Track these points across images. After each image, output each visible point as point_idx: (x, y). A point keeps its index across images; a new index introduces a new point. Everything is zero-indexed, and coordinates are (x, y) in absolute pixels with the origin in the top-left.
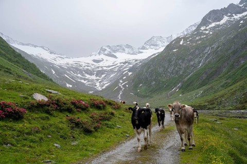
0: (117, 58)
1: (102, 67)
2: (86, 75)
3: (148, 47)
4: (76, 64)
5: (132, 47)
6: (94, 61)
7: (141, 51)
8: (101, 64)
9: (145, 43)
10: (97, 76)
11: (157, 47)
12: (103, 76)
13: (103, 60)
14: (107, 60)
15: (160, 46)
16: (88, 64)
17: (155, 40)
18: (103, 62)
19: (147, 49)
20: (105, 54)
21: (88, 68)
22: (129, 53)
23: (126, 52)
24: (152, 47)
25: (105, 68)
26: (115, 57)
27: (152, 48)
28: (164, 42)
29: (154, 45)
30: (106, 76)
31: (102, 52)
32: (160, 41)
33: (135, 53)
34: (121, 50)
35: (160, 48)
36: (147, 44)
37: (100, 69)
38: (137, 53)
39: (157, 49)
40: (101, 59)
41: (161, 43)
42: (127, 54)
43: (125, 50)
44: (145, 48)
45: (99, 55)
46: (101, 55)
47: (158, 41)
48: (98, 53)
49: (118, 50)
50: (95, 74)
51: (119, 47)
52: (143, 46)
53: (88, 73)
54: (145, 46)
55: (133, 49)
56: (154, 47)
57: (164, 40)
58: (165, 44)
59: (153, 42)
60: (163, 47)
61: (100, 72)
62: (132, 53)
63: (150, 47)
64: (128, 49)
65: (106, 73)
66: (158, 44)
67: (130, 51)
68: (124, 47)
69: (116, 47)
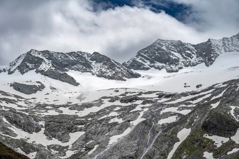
0: (77, 84)
1: (55, 107)
3: (147, 64)
5: (109, 60)
6: (17, 86)
7: (135, 71)
9: (139, 55)
10: (51, 132)
11: (174, 67)
12: (75, 137)
13: (42, 87)
14: (53, 89)
15: (181, 64)
17: (164, 48)
18: (45, 91)
19: (148, 69)
20: (42, 72)
21: (10, 105)
22: (101, 75)
23: (95, 70)
24: (158, 64)
26: (72, 82)
27: (159, 68)
28: (189, 55)
29: (164, 61)
30: (86, 138)
31: (30, 65)
32: (179, 52)
33: (120, 75)
34: (81, 66)
35: (181, 68)
36: (144, 57)
37: (53, 113)
38: (124, 76)
39: (172, 71)
40: (37, 84)
41: (183, 56)
42: (98, 76)
43: (91, 67)
44: (140, 66)
45: (23, 73)
46: (26, 72)
47: (172, 52)
48: (18, 67)
49: (70, 65)
50: (43, 129)
51: (75, 57)
52: (134, 61)
53: (20, 122)
54: (141, 61)
55: (113, 64)
56: (164, 65)
57: (189, 49)
58: (192, 60)
59: (158, 53)
60: (187, 66)
61: (57, 122)
62: (110, 74)
63: (152, 65)
64: (99, 65)
65: (80, 126)
66: (174, 58)
67: (104, 70)
68: (88, 59)
69: (67, 57)
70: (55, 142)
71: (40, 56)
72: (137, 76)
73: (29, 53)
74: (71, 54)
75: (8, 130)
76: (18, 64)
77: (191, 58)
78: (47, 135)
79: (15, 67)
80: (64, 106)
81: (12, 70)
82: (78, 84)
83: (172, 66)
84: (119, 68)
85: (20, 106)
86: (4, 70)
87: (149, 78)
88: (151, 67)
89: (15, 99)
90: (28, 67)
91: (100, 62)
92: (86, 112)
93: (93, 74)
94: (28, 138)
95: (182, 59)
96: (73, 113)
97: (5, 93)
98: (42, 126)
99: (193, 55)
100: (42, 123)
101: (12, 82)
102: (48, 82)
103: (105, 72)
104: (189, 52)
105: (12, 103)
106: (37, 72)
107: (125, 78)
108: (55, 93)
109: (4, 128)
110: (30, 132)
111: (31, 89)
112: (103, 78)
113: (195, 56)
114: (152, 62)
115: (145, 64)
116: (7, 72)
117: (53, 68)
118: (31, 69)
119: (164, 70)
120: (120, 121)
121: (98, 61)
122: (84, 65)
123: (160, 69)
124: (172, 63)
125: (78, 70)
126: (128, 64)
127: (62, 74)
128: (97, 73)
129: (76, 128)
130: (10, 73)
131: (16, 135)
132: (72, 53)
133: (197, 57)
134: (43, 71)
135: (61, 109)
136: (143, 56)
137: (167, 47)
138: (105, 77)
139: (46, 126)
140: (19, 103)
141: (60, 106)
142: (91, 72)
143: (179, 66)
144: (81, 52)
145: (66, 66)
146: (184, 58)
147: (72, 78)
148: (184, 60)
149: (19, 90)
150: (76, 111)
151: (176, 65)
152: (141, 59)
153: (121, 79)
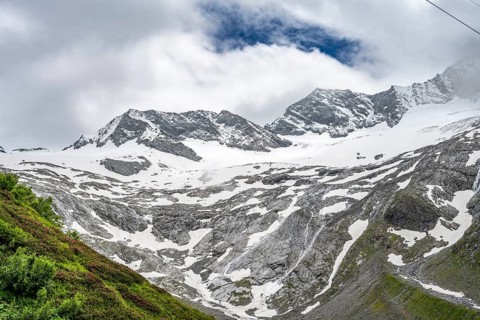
0: (199, 159)
1: (168, 193)
2: (108, 227)
3: (301, 126)
4: (40, 171)
5: (244, 121)
6: (110, 164)
7: (282, 138)
8: (144, 180)
9: (288, 112)
10: (162, 230)
11: (341, 130)
12: (197, 236)
13: (147, 164)
14: (163, 166)
15: (351, 125)
16: (92, 175)
17: (325, 101)
18: (151, 170)
19: (302, 133)
20: (146, 142)
21: (101, 192)
22: (234, 144)
23: (224, 138)
24: (317, 126)
25: (183, 199)
26: (191, 155)
27: (318, 132)
28: (363, 111)
29: (327, 121)
30: (214, 239)
31: (129, 133)
32: (347, 107)
33: (261, 143)
34: (203, 132)
35: (351, 131)
36: (297, 116)
37: (164, 202)
38: (268, 144)
39: (339, 136)
40: (140, 161)
41: (353, 113)
42: (229, 146)
43: (218, 133)
44: (291, 129)
45: (118, 145)
46: (123, 142)
47: (338, 107)
48: (111, 135)
49: (188, 130)
50: (150, 227)
51: (195, 119)
52: (281, 121)
53: (116, 216)
54: (291, 122)
55: (250, 128)
56: (327, 127)
57: (362, 102)
58: (368, 119)
59: (318, 109)
60: (361, 127)
61: (171, 216)
62: (246, 142)
63: (308, 127)
64: (230, 129)
65: (204, 221)
66: (340, 115)
67: (237, 137)
68: (214, 121)
69: (181, 118)
70: (168, 244)
71: (143, 119)
72: (287, 144)
73: (126, 115)
74: (187, 114)
75: (99, 228)
76: (110, 132)
77: (366, 115)
78: (156, 235)
79: (106, 136)
80: (180, 192)
81: (101, 141)
82: (201, 158)
83: (338, 128)
84: (259, 133)
85: (116, 194)
86: (91, 141)
87: (305, 146)
88: (307, 130)
89: (108, 183)
90: (125, 135)
91: (231, 125)
92: (213, 199)
93: (221, 144)
94: (129, 241)
95: (352, 118)
96: (193, 201)
97: (94, 174)
98: (149, 222)
99: (369, 111)
100: (148, 217)
101: (103, 159)
102: (156, 156)
103: (239, 140)
104: (362, 106)
105: (104, 189)
106: (139, 142)
107: (269, 148)
108: (166, 173)
109: (93, 226)
110: (131, 230)
111: (131, 168)
112: (236, 149)
113: (371, 112)
114: (308, 123)
115: (298, 126)
116: (95, 144)
117: (163, 136)
118: (130, 139)
119: (326, 134)
120: (264, 211)
121: (228, 124)
122: (207, 129)
123: (320, 133)
124: (337, 124)
125: (198, 137)
126: (273, 127)
127: (177, 145)
128: (228, 141)
129: (199, 224)
130: (100, 145)
131: (111, 236)
132: (189, 112)
133: (375, 113)
134: (147, 140)
135: (175, 195)
136: (293, 114)
137: (330, 101)
138: (240, 147)
139: (155, 221)
140: (114, 189)
141: (174, 192)
142: (218, 140)
143: (349, 127)
144: (202, 111)
145: (181, 132)
146: (356, 115)
147: (191, 150)
148: (356, 118)
149: (113, 169)
150: (198, 198)
151: (344, 126)
152: (291, 119)
153: (262, 149)
